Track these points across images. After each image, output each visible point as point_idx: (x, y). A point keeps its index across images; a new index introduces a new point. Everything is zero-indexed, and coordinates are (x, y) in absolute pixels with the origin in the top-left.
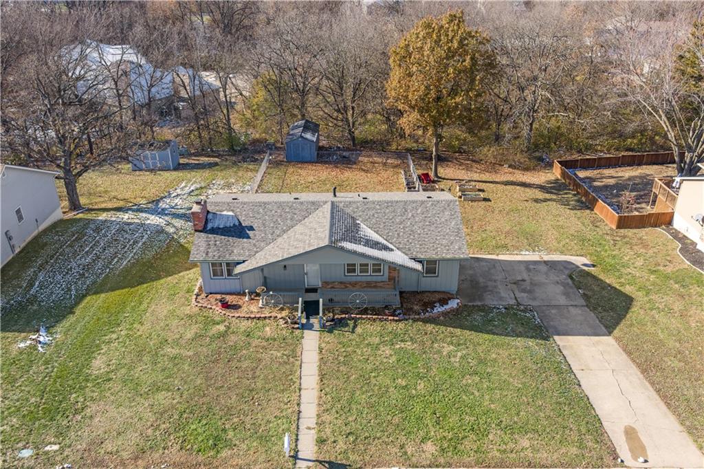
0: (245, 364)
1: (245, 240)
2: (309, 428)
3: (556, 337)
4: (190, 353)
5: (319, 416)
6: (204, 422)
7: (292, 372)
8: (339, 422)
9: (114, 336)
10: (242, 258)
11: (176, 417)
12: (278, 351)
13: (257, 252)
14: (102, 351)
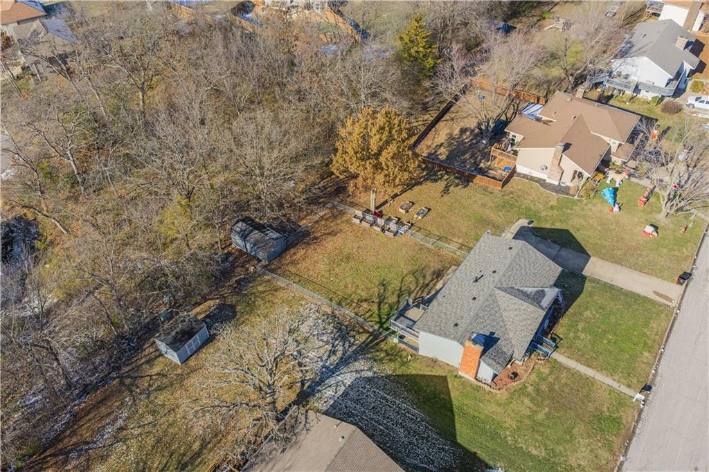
0: (567, 390)
1: (499, 341)
2: (619, 387)
3: (583, 273)
4: (547, 409)
5: (614, 380)
6: (602, 422)
7: (580, 375)
8: (620, 375)
9: (509, 438)
10: (511, 351)
11: (594, 431)
12: (562, 373)
13: (510, 342)
14: (524, 447)
